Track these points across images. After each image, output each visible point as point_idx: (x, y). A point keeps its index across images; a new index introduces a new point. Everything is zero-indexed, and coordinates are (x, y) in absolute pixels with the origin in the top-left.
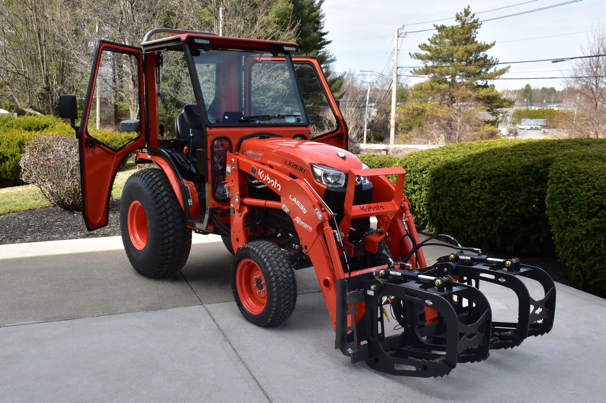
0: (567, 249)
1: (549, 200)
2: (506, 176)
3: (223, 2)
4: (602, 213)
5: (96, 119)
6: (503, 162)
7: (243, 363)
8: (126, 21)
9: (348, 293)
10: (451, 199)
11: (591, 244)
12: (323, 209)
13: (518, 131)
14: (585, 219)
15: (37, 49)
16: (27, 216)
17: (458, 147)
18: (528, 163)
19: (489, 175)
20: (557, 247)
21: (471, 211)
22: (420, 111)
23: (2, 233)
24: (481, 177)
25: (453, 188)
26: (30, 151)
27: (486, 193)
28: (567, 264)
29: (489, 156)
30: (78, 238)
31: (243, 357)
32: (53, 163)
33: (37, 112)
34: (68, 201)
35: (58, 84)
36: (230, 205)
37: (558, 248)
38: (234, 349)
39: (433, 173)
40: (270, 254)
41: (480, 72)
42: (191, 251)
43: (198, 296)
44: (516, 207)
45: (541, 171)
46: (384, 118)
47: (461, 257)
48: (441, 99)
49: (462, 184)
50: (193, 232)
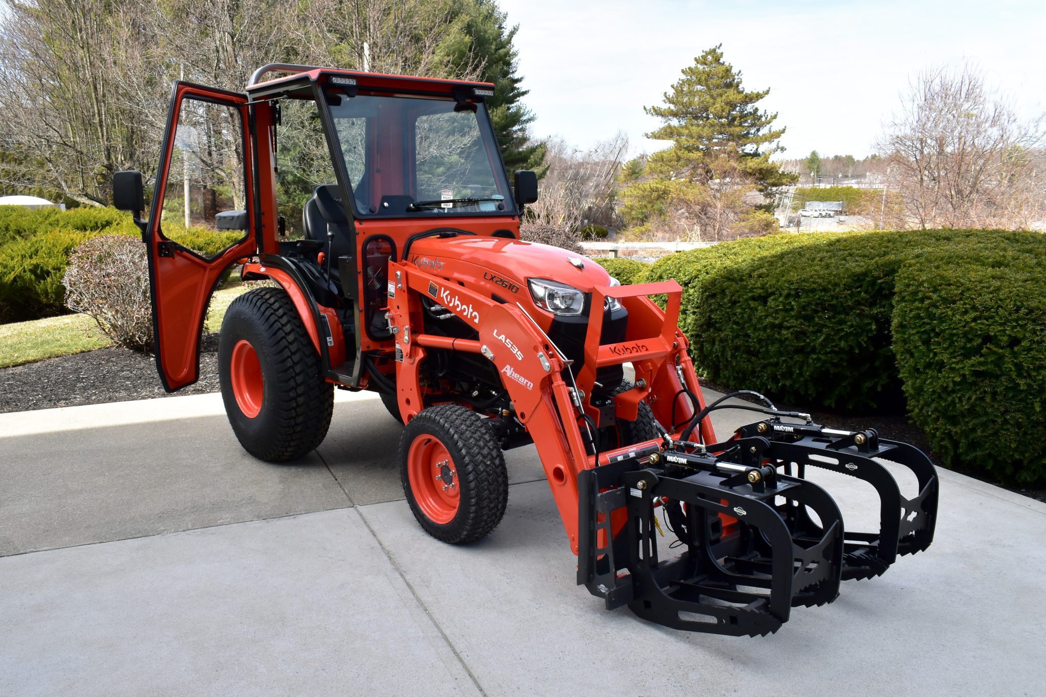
0: (927, 404)
1: (898, 327)
2: (825, 290)
3: (370, 32)
4: (987, 348)
5: (184, 212)
6: (818, 268)
7: (426, 610)
8: (225, 64)
9: (599, 495)
10: (734, 326)
11: (970, 398)
12: (550, 352)
13: (802, 219)
14: (959, 358)
15: (93, 108)
16: (77, 363)
17: (740, 246)
18: (858, 270)
19: (797, 289)
20: (909, 402)
21: (767, 345)
22: (661, 193)
23: (37, 391)
24: (785, 292)
25: (739, 310)
26: (79, 262)
27: (792, 317)
28: (927, 429)
29: (792, 259)
30: (155, 398)
31: (424, 599)
32: (114, 280)
33: (94, 202)
34: (139, 338)
35: (125, 160)
36: (395, 345)
37: (911, 403)
38: (408, 585)
39: (705, 286)
40: (463, 427)
41: (748, 133)
42: (332, 418)
43: (346, 491)
44: (841, 339)
45: (879, 281)
46: (607, 203)
47: (776, 427)
48: (692, 174)
49: (752, 304)
50: (336, 388)
